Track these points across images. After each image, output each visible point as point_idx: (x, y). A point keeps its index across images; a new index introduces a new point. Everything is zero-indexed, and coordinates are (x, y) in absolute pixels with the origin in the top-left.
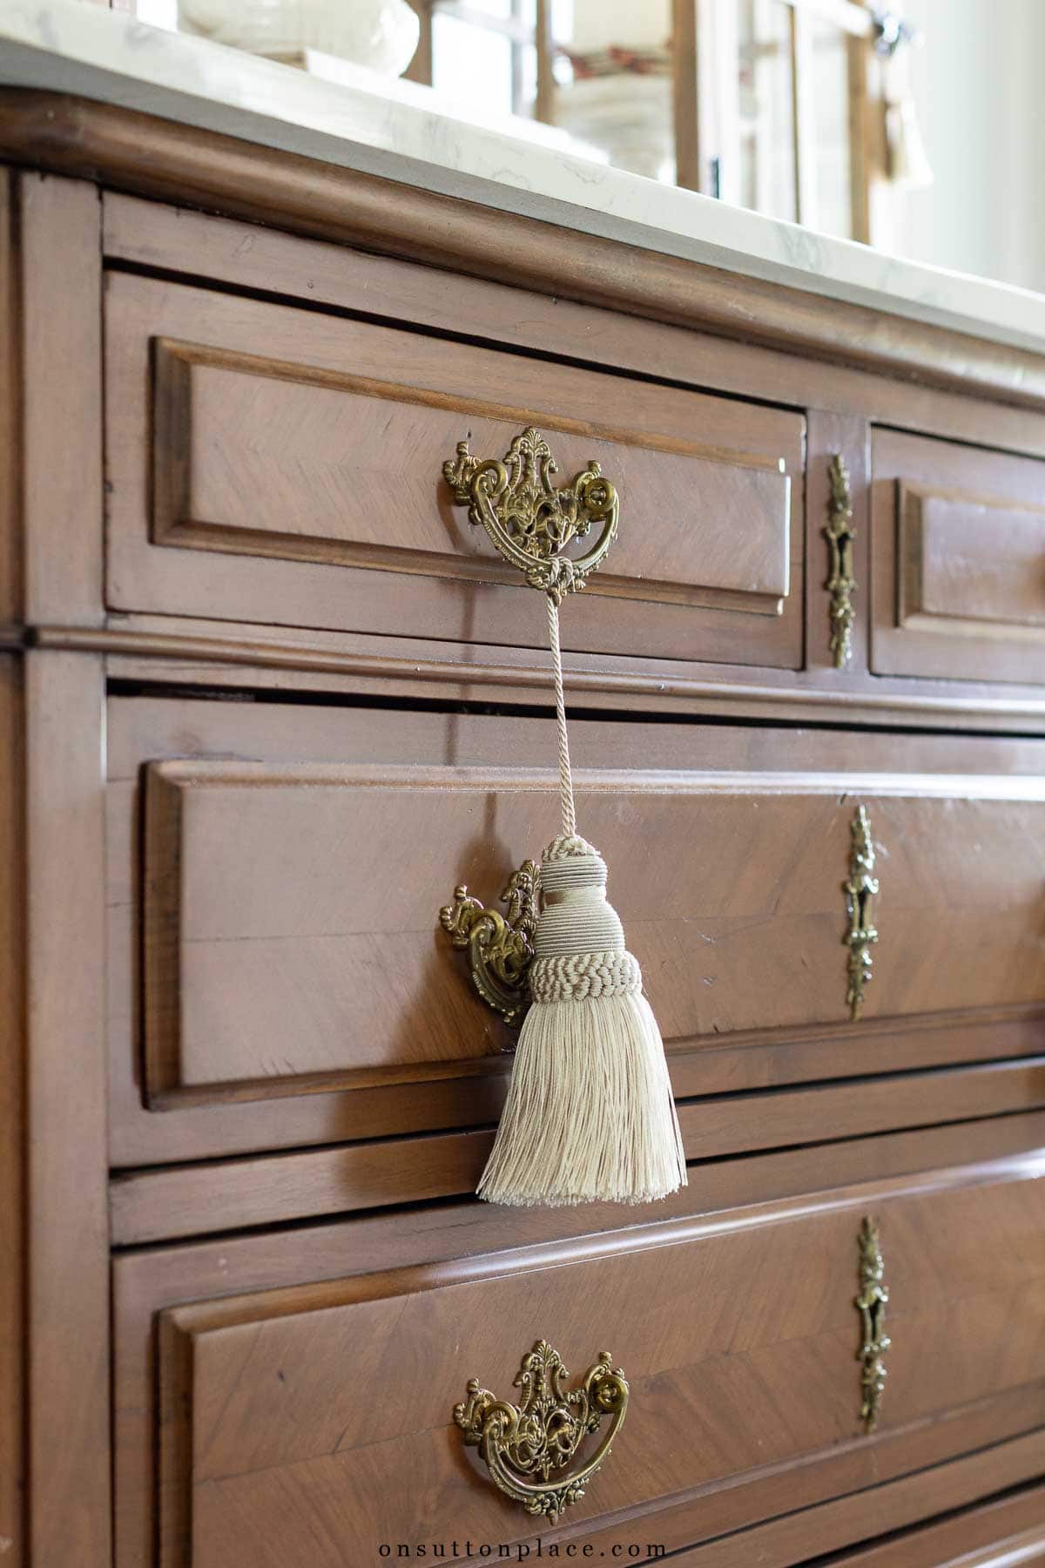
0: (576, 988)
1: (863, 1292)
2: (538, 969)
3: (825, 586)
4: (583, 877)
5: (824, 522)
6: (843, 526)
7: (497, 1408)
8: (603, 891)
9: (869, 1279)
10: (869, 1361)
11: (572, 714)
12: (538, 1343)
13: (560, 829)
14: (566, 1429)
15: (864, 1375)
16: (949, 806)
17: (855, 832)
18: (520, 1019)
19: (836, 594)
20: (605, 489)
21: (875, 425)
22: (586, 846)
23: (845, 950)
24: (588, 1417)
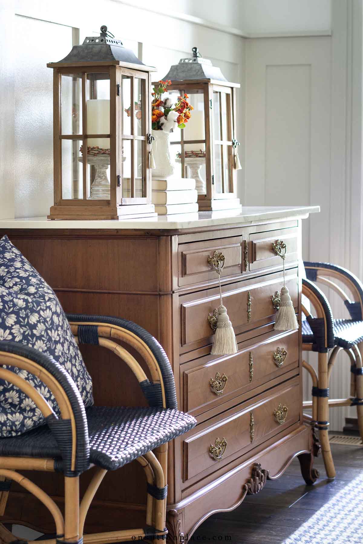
0: (224, 326)
1: (250, 362)
2: (218, 324)
3: (244, 260)
4: (224, 311)
5: (244, 251)
6: (247, 251)
7: (214, 382)
8: (226, 313)
9: (251, 360)
10: (251, 372)
11: (221, 286)
12: (217, 373)
13: (220, 304)
14: (221, 384)
15: (250, 374)
16: (259, 289)
17: (248, 296)
18: (215, 330)
19: (246, 261)
20: (224, 257)
21: (250, 234)
22: (224, 307)
23: (247, 313)
24: (222, 382)
